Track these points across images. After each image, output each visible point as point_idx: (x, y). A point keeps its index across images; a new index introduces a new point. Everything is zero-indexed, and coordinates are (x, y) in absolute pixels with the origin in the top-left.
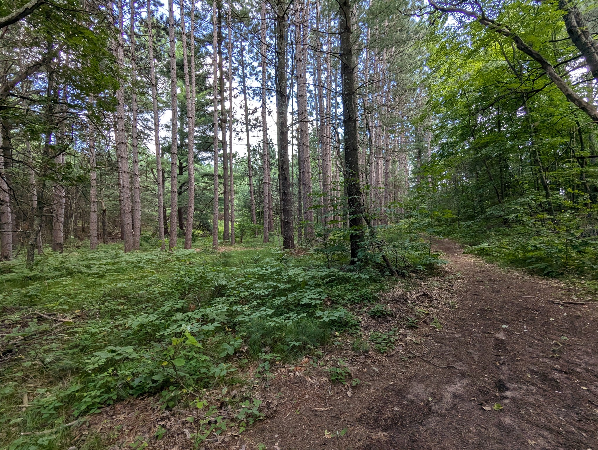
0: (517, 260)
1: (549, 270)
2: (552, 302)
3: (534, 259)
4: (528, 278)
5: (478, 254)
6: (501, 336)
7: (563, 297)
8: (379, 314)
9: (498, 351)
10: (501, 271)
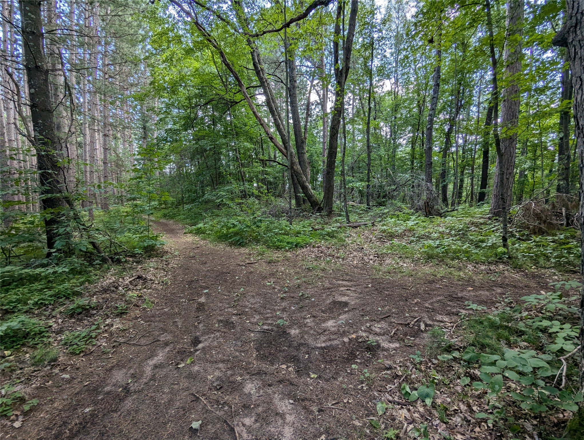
0: (222, 236)
1: (241, 241)
2: (239, 265)
3: (232, 234)
4: (228, 249)
5: (196, 233)
6: (202, 300)
7: (246, 260)
8: (80, 310)
9: (198, 313)
10: (211, 246)
